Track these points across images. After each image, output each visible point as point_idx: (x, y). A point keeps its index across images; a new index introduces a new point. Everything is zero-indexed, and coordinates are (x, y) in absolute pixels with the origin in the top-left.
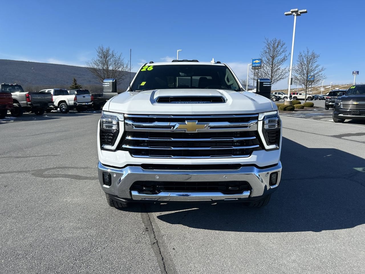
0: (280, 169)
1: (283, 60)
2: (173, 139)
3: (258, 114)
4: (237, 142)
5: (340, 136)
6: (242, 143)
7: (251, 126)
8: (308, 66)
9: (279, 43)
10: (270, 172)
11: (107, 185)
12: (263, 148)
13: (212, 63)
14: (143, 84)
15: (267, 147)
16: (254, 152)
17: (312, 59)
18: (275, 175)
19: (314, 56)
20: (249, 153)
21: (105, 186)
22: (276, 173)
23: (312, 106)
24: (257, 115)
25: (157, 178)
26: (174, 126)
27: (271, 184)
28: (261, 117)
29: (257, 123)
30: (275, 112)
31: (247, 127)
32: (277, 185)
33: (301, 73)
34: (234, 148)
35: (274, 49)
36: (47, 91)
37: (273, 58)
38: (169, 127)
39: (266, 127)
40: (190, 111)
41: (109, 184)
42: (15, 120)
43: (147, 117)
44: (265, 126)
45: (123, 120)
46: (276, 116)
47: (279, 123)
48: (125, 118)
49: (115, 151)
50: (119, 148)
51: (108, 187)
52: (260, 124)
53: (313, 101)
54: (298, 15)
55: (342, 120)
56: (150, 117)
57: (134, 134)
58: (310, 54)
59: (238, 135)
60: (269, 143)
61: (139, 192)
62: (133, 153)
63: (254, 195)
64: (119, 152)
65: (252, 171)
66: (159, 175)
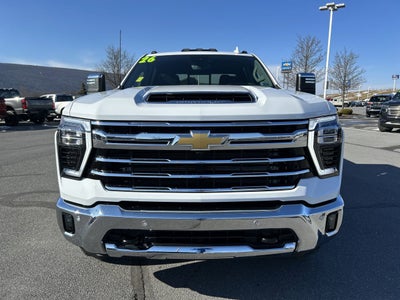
0: (341, 207)
1: (319, 60)
2: (170, 161)
3: (308, 119)
4: (274, 164)
5: (391, 149)
6: (282, 167)
7: (297, 140)
8: (346, 68)
9: (314, 40)
10: (327, 212)
11: (69, 231)
12: (315, 173)
13: (236, 52)
14: (140, 79)
15: (321, 172)
16: (302, 181)
17: (350, 60)
18: (334, 216)
19: (352, 56)
20: (293, 182)
21: (66, 233)
22: (336, 213)
23: (350, 113)
24: (306, 122)
25: (145, 225)
26: (172, 140)
27: (328, 229)
28: (313, 125)
29: (307, 135)
30: (334, 117)
31: (290, 141)
32: (336, 232)
33: (338, 76)
34: (270, 175)
35: (308, 47)
36: (48, 96)
37: (307, 58)
38: (164, 142)
39: (320, 141)
40: (199, 114)
41: (72, 230)
42: (8, 130)
43: (126, 124)
44: (319, 139)
45: (89, 129)
46: (334, 123)
47: (340, 133)
48: (93, 127)
49: (80, 179)
50: (86, 174)
51: (71, 235)
52: (311, 135)
53: (350, 108)
54: (334, 10)
55: (389, 129)
56: (132, 124)
57: (108, 153)
58: (348, 54)
59: (276, 154)
60: (324, 166)
61: (118, 246)
62: (107, 182)
63: (302, 248)
64: (87, 181)
65: (299, 212)
66: (147, 220)
